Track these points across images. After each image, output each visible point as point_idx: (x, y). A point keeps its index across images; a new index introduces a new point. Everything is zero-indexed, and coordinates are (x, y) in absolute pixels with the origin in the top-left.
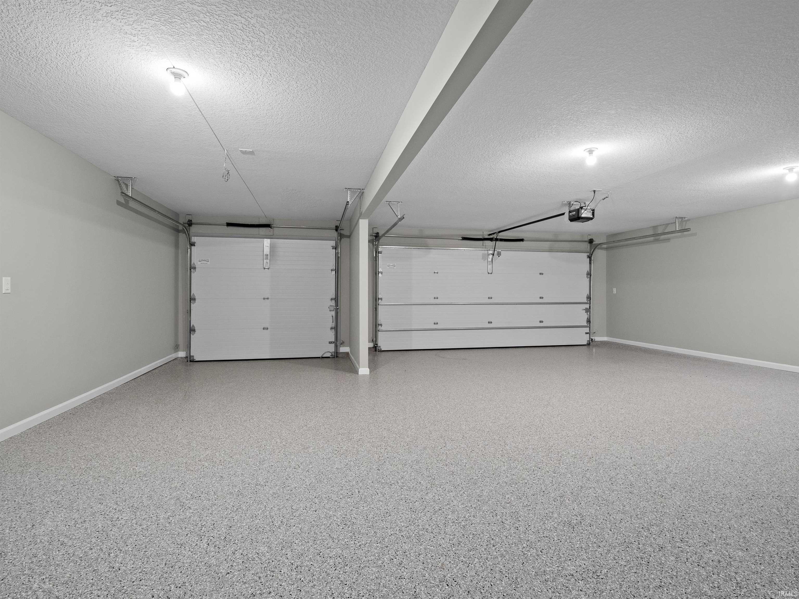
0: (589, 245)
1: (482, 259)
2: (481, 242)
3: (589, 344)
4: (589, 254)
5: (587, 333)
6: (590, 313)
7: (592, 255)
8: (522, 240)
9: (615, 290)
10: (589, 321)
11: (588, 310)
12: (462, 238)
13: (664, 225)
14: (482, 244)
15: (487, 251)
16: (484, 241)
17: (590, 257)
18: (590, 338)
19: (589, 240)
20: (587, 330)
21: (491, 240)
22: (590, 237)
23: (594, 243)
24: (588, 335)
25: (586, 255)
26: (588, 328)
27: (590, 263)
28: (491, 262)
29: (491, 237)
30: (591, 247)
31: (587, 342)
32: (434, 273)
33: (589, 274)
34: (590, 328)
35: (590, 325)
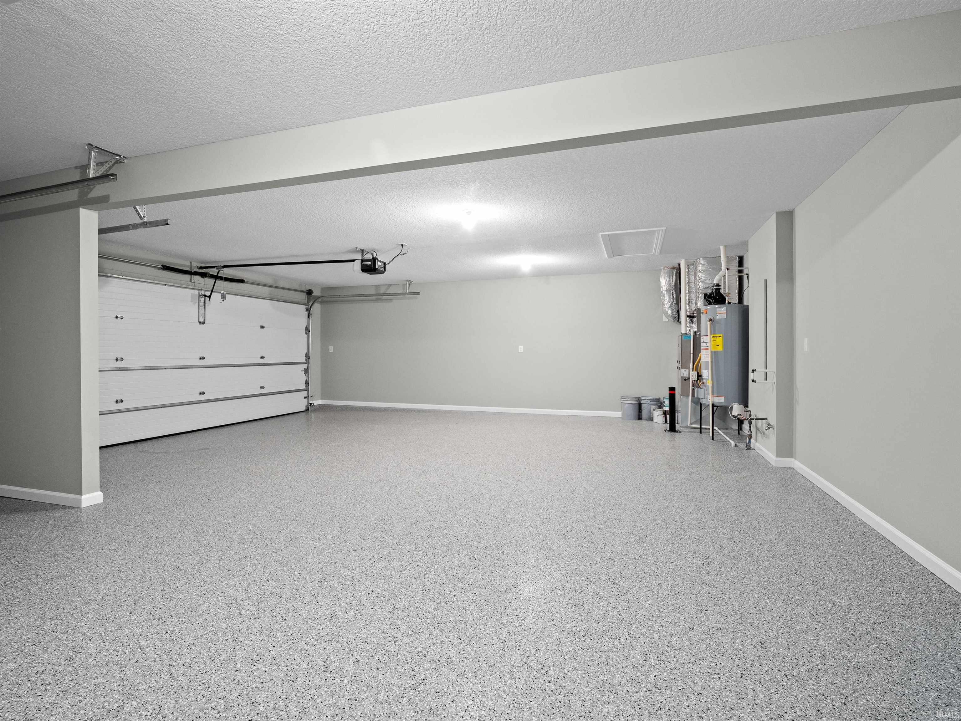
0: (306, 296)
1: (191, 302)
2: (188, 277)
3: (307, 410)
4: (307, 307)
5: (305, 398)
6: (308, 375)
7: (311, 308)
8: (242, 281)
9: (331, 349)
10: (307, 383)
11: (306, 371)
12: (162, 266)
13: (386, 285)
14: (189, 280)
15: (198, 291)
16: (192, 276)
17: (308, 310)
18: (308, 403)
19: (308, 290)
20: (305, 394)
21: (204, 275)
22: (308, 288)
23: (313, 295)
24: (306, 399)
25: (305, 307)
26: (307, 392)
27: (309, 317)
28: (203, 308)
29: (203, 271)
30: (308, 299)
31: (305, 408)
32: (117, 317)
33: (307, 330)
34: (308, 391)
35: (308, 389)
